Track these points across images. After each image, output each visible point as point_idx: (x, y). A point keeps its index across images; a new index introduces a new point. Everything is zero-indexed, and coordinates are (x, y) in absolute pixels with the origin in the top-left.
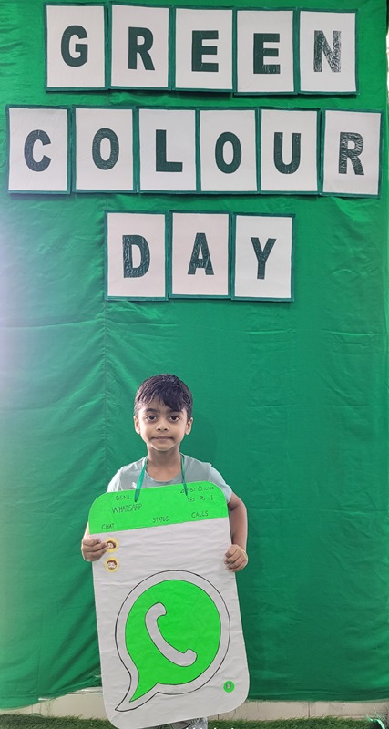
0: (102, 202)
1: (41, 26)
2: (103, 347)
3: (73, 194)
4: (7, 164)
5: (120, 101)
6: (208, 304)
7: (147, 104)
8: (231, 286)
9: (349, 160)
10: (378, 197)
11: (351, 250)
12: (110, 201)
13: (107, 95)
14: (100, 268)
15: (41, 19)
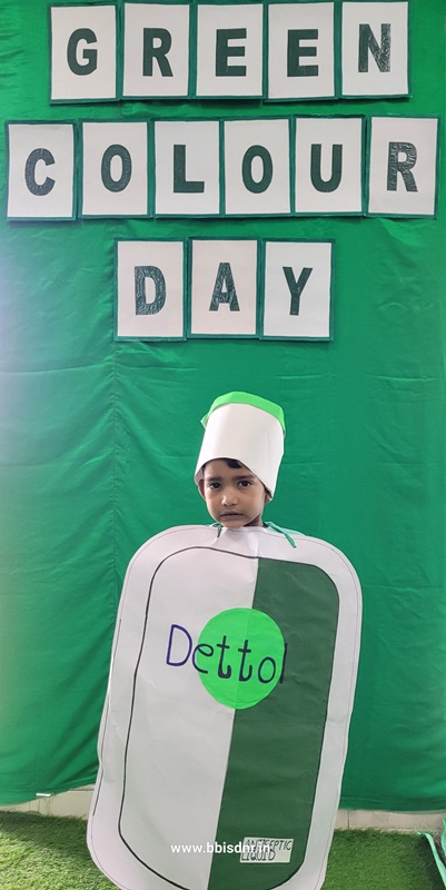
0: (112, 228)
1: (45, 31)
2: (112, 394)
3: (79, 220)
4: (6, 187)
5: (133, 113)
6: (232, 346)
7: (163, 115)
8: (260, 324)
9: (399, 174)
10: (434, 218)
11: (401, 280)
12: (121, 228)
13: (119, 107)
14: (109, 305)
15: (45, 22)
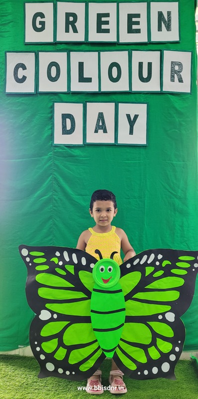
0: (51, 98)
1: (23, 13)
2: (52, 169)
3: (37, 94)
4: (5, 80)
5: (61, 48)
6: (105, 148)
7: (74, 49)
8: (116, 138)
9: (176, 75)
10: (191, 94)
11: (177, 120)
12: (56, 97)
13: (55, 46)
14: (51, 130)
